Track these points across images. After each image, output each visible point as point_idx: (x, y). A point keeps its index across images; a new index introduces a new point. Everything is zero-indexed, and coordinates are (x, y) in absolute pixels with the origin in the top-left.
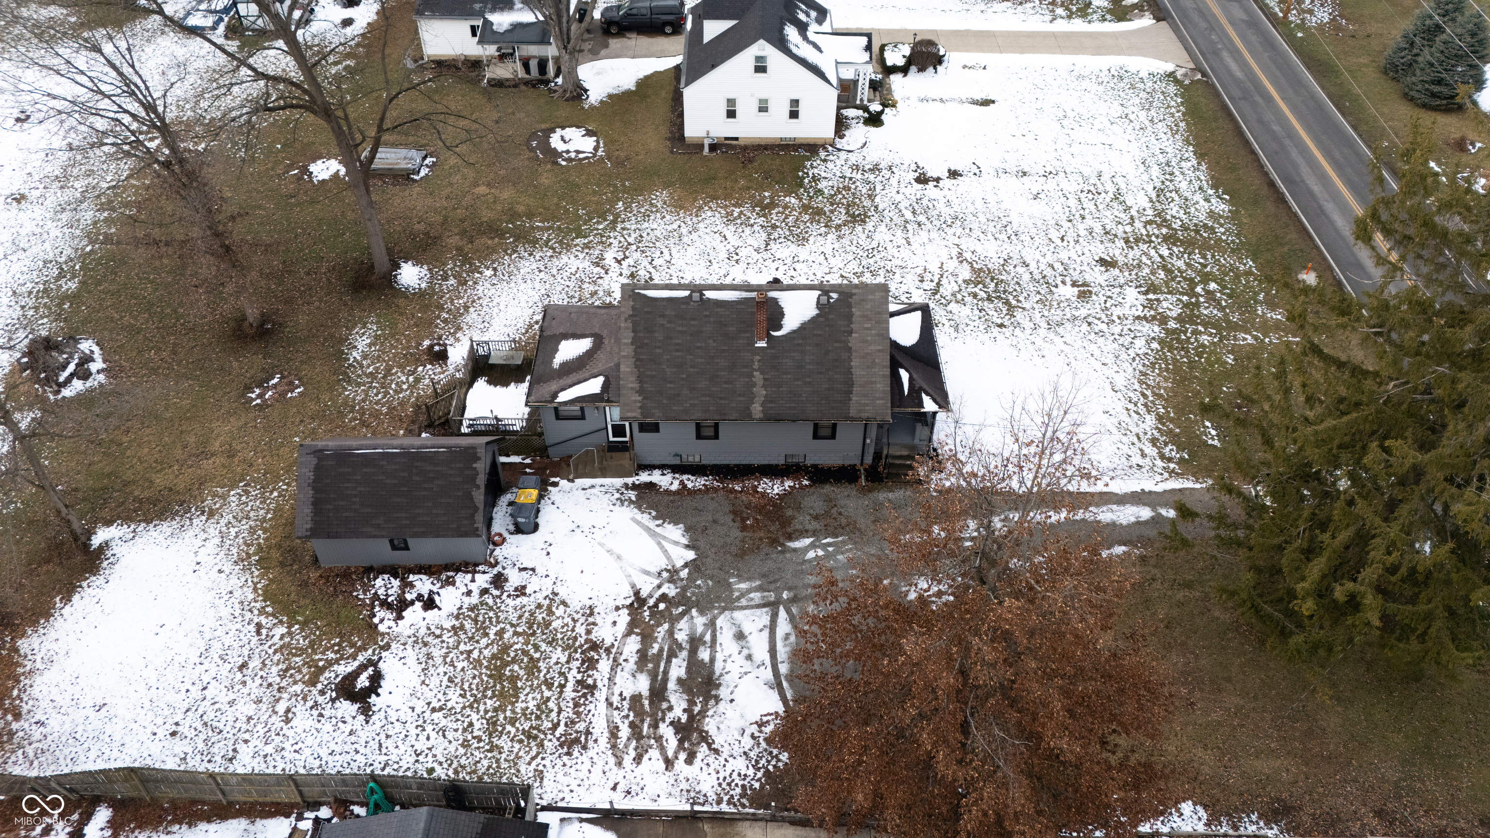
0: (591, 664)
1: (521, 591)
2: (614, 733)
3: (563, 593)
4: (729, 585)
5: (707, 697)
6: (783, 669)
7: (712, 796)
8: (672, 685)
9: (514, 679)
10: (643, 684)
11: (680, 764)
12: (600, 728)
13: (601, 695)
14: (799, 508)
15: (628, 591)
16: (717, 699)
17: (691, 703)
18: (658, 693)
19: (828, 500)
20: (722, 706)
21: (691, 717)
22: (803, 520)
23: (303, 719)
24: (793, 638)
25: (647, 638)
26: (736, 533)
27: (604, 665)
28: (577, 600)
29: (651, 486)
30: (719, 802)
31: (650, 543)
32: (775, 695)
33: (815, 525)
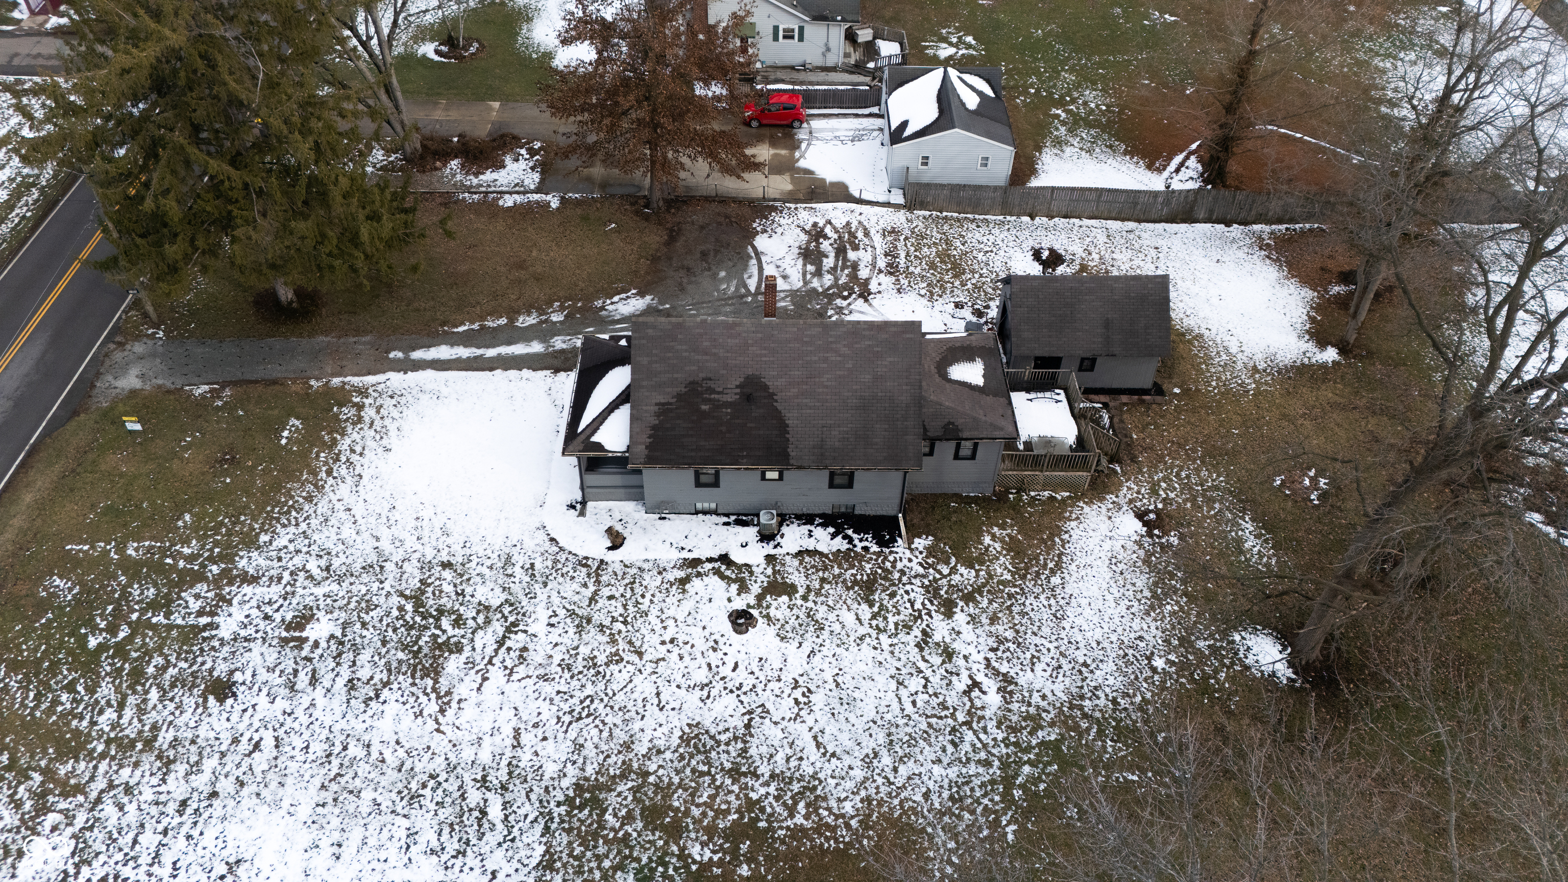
0: (891, 265)
1: (958, 306)
2: (867, 235)
3: (922, 300)
4: (794, 304)
5: (807, 249)
6: (754, 261)
7: (801, 210)
8: (832, 255)
9: (943, 262)
10: (852, 255)
11: (822, 222)
12: (877, 237)
13: (880, 251)
16: (800, 248)
17: (817, 247)
18: (841, 251)
20: (797, 244)
21: (817, 241)
24: (746, 276)
25: (854, 277)
27: (881, 265)
28: (911, 297)
30: (796, 209)
32: (760, 249)
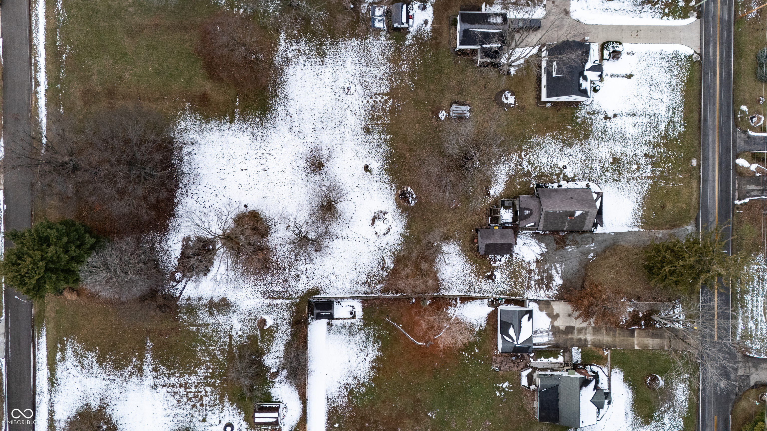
0: (530, 274)
1: (516, 258)
2: (535, 286)
3: (524, 259)
4: (554, 257)
5: (551, 280)
6: (564, 274)
8: (544, 278)
9: (517, 275)
10: (539, 277)
11: (546, 292)
12: (533, 285)
13: (533, 279)
14: (567, 239)
15: (535, 258)
17: (548, 281)
18: (542, 279)
19: (573, 237)
20: (553, 281)
21: (548, 283)
22: (568, 242)
23: (484, 283)
25: (539, 268)
26: (555, 245)
27: (533, 274)
28: (527, 260)
29: (538, 233)
31: (538, 247)
32: (562, 280)
33: (570, 243)
